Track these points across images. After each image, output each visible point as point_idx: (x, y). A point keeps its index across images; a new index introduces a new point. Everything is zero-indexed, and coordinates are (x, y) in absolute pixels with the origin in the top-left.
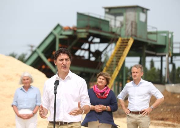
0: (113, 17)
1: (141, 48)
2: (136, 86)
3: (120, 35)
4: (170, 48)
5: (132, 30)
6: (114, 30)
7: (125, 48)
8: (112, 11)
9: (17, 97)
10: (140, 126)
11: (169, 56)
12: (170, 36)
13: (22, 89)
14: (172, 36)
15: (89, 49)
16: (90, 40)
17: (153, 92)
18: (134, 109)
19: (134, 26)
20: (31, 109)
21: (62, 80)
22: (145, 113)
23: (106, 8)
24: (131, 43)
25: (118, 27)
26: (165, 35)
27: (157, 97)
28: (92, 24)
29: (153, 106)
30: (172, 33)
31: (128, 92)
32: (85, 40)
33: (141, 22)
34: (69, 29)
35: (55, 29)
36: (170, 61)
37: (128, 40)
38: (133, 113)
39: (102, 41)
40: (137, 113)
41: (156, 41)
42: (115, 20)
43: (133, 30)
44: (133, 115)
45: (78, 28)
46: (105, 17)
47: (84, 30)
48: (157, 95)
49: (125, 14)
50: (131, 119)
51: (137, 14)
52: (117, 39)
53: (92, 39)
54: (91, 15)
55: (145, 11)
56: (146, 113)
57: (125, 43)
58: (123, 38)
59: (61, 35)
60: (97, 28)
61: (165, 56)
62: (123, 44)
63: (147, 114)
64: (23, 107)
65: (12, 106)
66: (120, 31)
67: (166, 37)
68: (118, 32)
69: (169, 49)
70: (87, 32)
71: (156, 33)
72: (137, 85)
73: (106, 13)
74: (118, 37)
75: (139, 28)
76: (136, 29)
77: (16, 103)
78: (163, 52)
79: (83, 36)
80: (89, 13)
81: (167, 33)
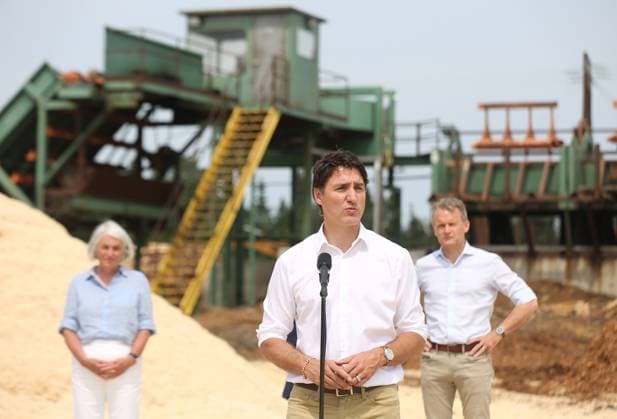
0: (212, 43)
1: (299, 140)
2: (451, 265)
3: (236, 101)
4: (388, 141)
5: (273, 86)
6: (218, 84)
7: (254, 140)
8: (211, 25)
9: (78, 304)
10: (463, 390)
11: (383, 165)
12: (386, 102)
13: (91, 278)
14: (392, 103)
15: (138, 145)
16: (141, 114)
17: (504, 285)
18: (446, 337)
19: (280, 71)
20: (123, 340)
21: (340, 251)
22: (479, 349)
23: (190, 15)
24: (271, 124)
25: (231, 76)
26: (372, 99)
27: (517, 300)
28: (151, 63)
29: (502, 328)
30: (391, 94)
31: (425, 283)
32: (127, 116)
33: (302, 59)
34: (79, 80)
35: (34, 79)
36: (385, 182)
37: (264, 114)
38: (441, 348)
39: (180, 120)
40: (456, 349)
41: (344, 119)
42: (219, 51)
43: (279, 82)
44: (443, 357)
45: (108, 77)
46: (188, 41)
47: (128, 85)
48: (515, 292)
49: (250, 34)
50: (434, 368)
51: (288, 33)
52: (229, 113)
53: (149, 113)
54: (149, 36)
55: (312, 23)
56: (483, 348)
57: (253, 124)
58: (247, 110)
59: (55, 98)
60: (170, 79)
61: (371, 164)
62: (249, 128)
63: (486, 352)
64: (100, 335)
65: (62, 331)
66: (238, 86)
67: (374, 107)
68: (231, 92)
69: (383, 144)
70: (137, 90)
71: (345, 94)
72: (453, 262)
73: (192, 29)
74: (231, 105)
75: (294, 76)
76: (286, 80)
77: (73, 322)
78: (364, 153)
79: (126, 101)
80: (144, 30)
81: (378, 92)
